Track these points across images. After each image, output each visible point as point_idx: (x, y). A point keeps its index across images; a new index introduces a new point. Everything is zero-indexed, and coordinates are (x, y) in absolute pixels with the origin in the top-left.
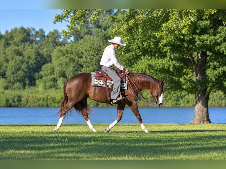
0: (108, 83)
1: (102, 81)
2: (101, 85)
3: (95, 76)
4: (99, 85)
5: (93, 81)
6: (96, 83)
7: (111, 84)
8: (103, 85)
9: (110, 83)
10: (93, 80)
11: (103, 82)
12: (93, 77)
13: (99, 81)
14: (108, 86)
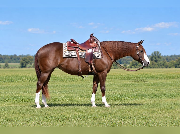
0: (80, 53)
2: (72, 55)
3: (66, 46)
4: (70, 56)
5: (65, 52)
6: (67, 54)
7: (84, 54)
8: (75, 55)
9: (82, 53)
10: (65, 50)
11: (74, 52)
12: (65, 48)
13: (70, 52)
14: (80, 56)
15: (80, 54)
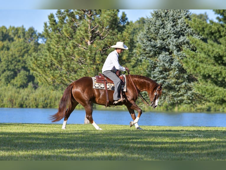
0: (109, 85)
1: (102, 84)
2: (101, 87)
3: (95, 80)
4: (99, 88)
6: (97, 86)
7: (111, 87)
8: (103, 88)
9: (110, 86)
10: (94, 83)
13: (100, 84)
14: (108, 88)
15: (108, 87)
